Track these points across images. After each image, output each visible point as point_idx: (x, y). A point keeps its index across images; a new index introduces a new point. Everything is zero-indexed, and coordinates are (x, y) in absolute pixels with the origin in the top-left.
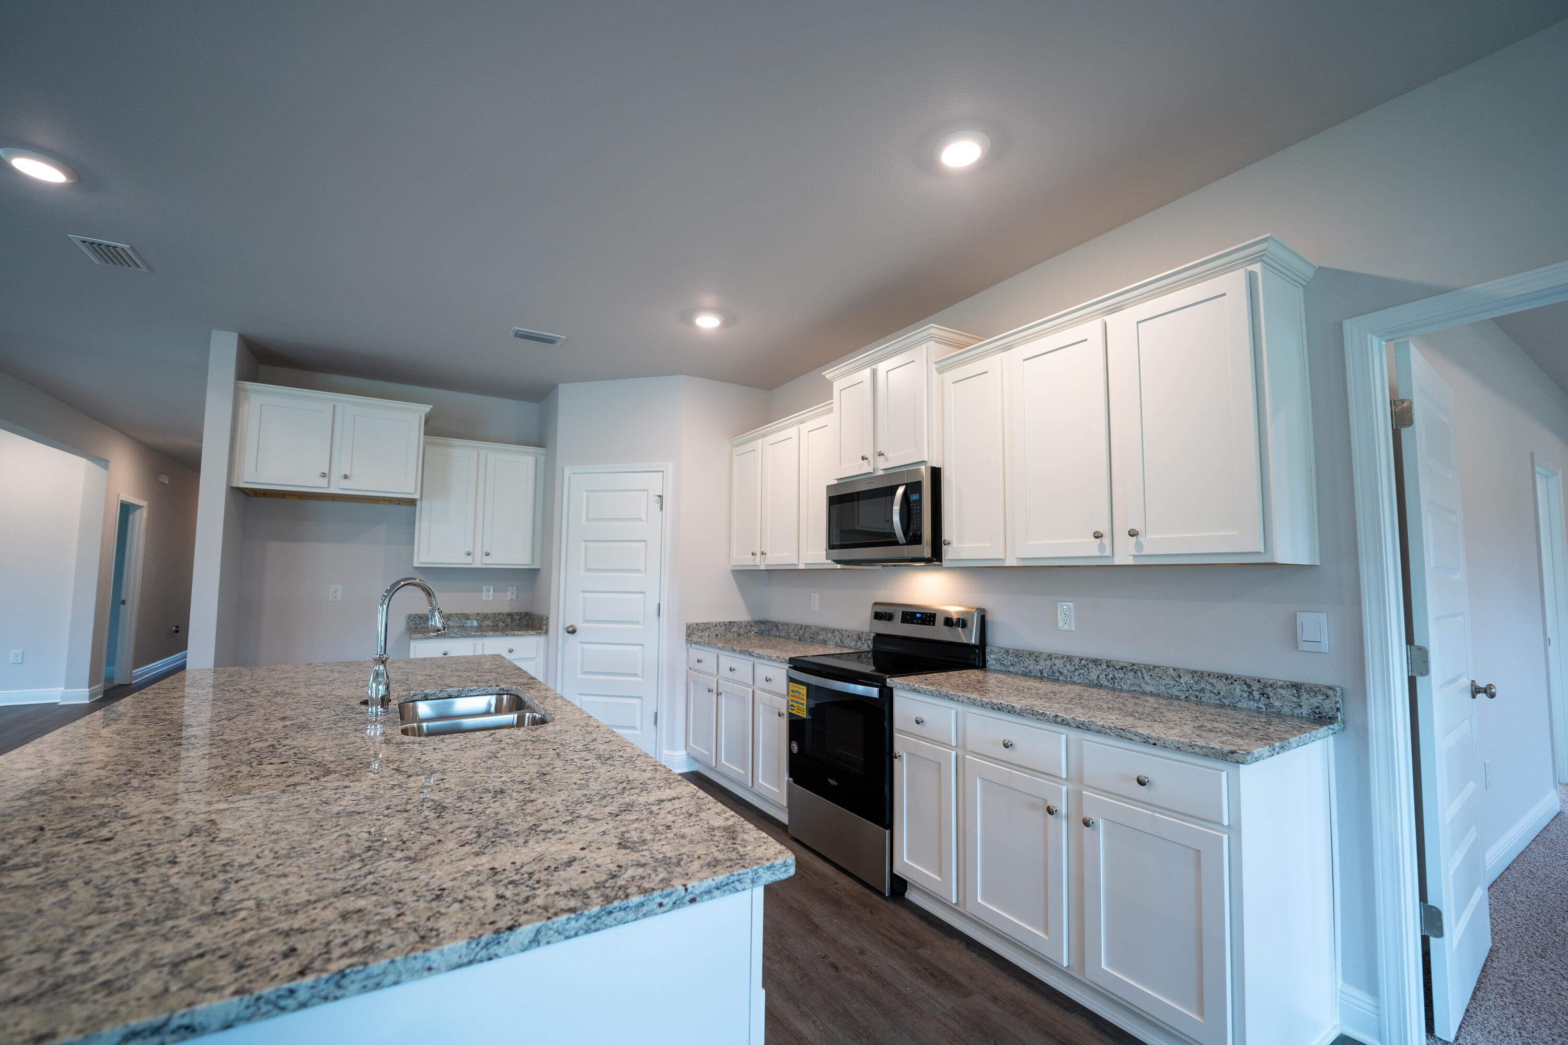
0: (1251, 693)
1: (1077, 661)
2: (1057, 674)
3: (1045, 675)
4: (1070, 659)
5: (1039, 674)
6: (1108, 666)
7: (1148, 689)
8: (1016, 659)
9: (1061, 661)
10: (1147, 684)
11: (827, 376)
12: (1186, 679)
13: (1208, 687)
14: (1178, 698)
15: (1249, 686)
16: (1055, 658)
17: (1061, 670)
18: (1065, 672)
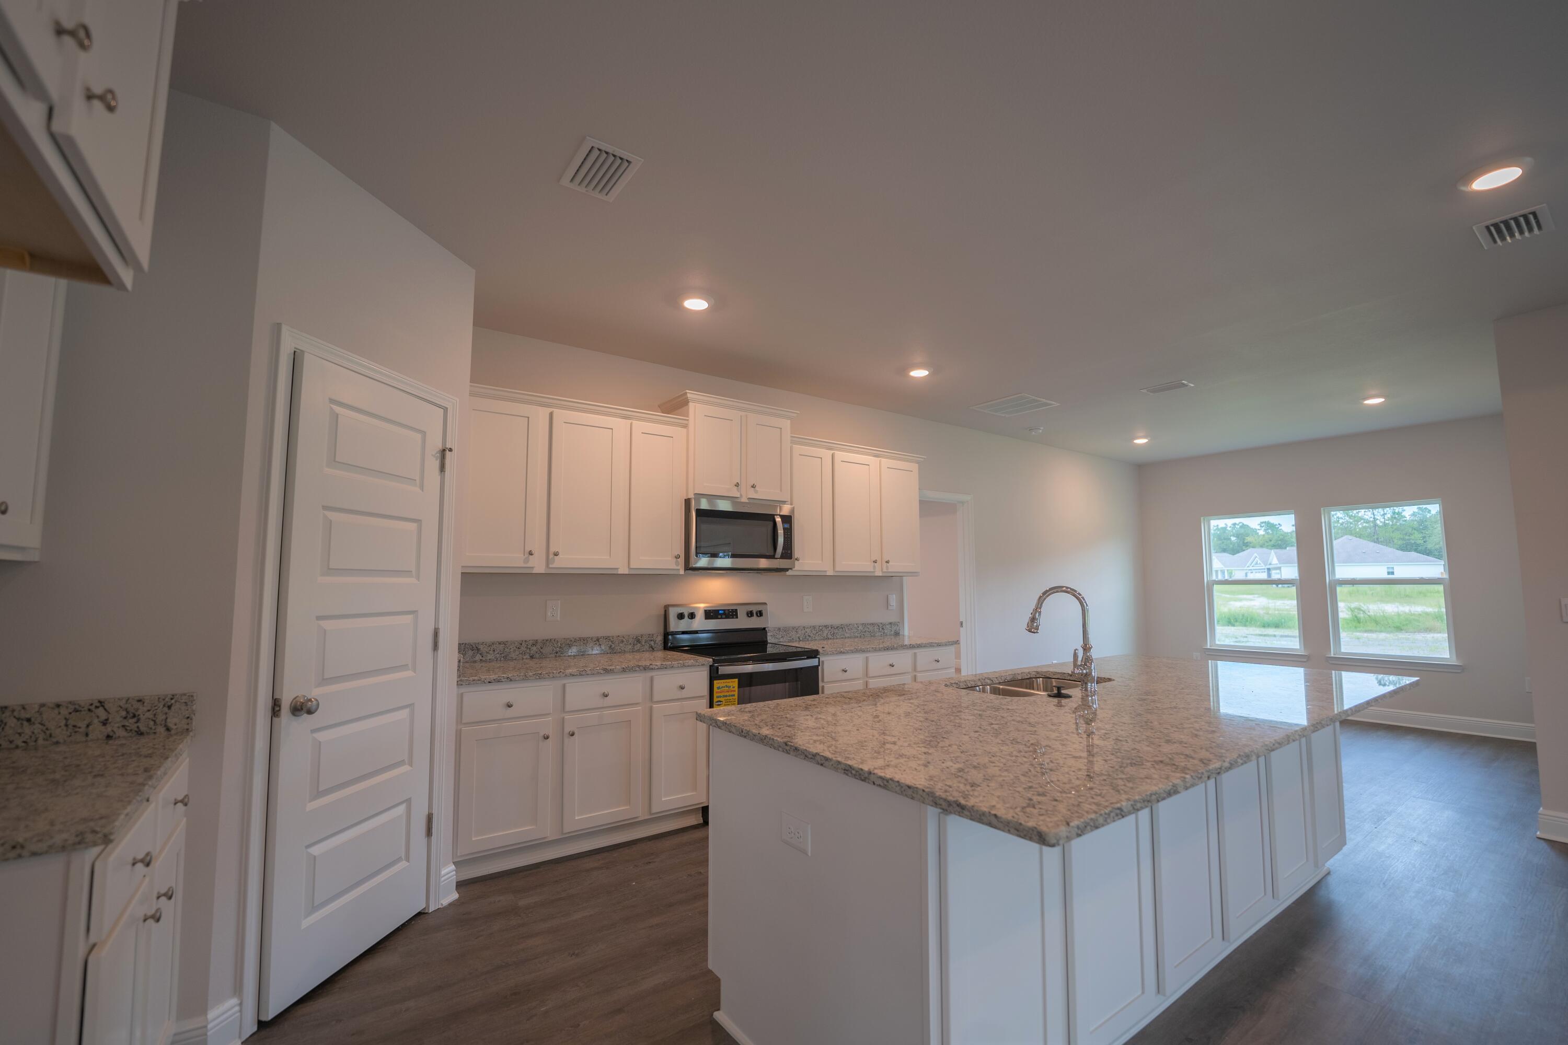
0: (879, 629)
1: (817, 627)
2: (808, 637)
3: (801, 639)
4: (814, 627)
5: (798, 640)
6: (831, 628)
7: (847, 635)
8: (784, 633)
9: (810, 630)
10: (847, 633)
11: (689, 395)
12: (861, 628)
13: (867, 630)
14: (857, 637)
15: (879, 626)
16: (807, 628)
17: (810, 634)
18: (812, 635)
